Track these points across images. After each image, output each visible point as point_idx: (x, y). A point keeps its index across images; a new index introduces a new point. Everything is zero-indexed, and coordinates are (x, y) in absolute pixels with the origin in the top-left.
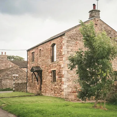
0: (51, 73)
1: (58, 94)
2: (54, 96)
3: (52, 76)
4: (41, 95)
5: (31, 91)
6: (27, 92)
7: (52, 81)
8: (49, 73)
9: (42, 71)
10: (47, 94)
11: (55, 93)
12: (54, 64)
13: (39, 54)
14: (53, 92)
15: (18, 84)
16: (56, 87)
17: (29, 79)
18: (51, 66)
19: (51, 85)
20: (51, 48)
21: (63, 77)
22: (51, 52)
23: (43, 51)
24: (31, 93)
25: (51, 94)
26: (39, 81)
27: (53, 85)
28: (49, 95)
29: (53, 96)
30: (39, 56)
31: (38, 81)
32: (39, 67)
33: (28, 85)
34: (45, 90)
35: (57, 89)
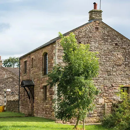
0: (43, 89)
1: (49, 115)
2: (46, 117)
3: (43, 93)
4: (33, 116)
5: (24, 111)
6: (19, 112)
7: (43, 99)
8: (41, 89)
9: (34, 86)
10: (39, 115)
11: (46, 113)
12: (45, 78)
13: (31, 63)
14: (44, 112)
15: (11, 101)
16: (47, 106)
17: (21, 96)
18: (43, 79)
19: (42, 104)
20: (43, 57)
21: (54, 95)
22: (43, 63)
23: (35, 60)
24: (23, 113)
25: (43, 115)
26: (31, 99)
27: (45, 104)
28: (41, 116)
29: (44, 117)
30: (31, 67)
31: (29, 98)
32: (31, 81)
33: (20, 103)
34: (37, 110)
35: (48, 109)
